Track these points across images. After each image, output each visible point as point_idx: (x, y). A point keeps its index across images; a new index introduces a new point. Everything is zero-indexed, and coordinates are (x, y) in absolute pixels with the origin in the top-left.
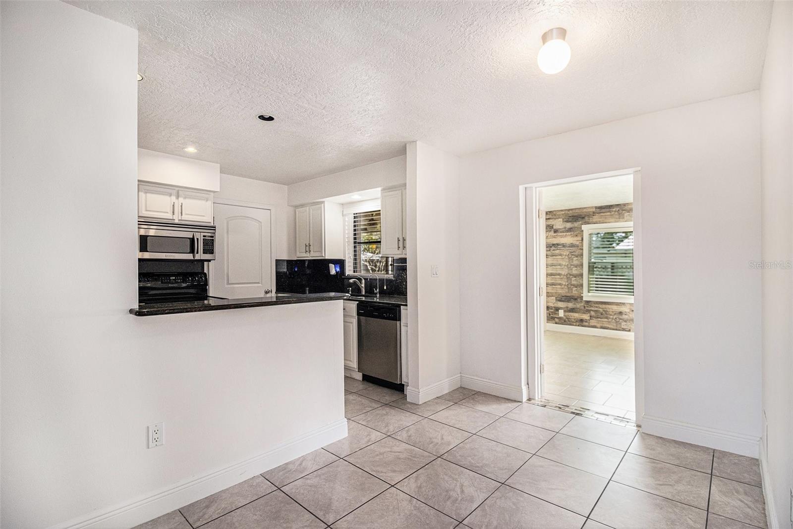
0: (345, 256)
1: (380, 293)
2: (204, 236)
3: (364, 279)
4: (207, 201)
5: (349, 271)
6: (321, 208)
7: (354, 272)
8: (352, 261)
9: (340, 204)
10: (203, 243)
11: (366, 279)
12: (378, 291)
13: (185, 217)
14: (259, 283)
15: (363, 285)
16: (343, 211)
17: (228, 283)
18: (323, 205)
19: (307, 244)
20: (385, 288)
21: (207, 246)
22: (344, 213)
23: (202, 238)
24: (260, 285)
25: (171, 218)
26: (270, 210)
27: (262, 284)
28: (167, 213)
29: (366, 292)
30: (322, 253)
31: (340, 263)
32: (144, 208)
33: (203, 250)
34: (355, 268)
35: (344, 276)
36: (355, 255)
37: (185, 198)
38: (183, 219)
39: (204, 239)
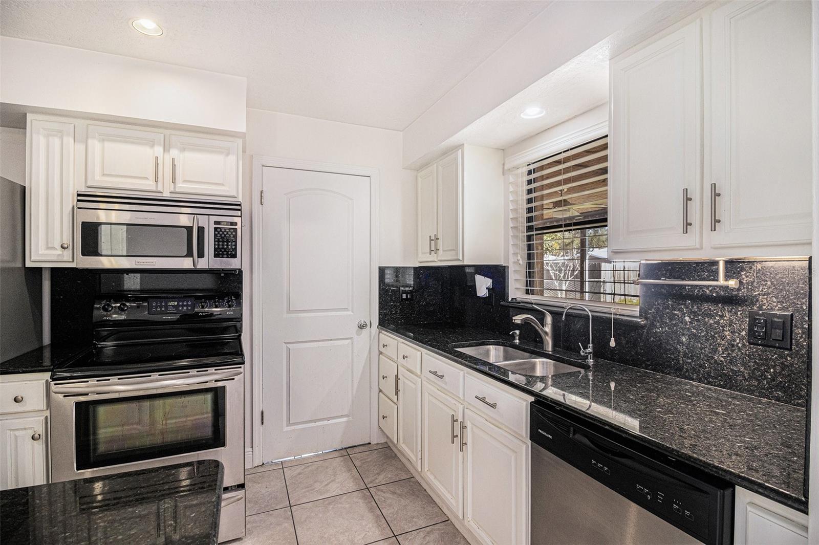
0: (507, 258)
1: (596, 355)
2: (216, 223)
3: (551, 312)
4: (228, 154)
5: (515, 290)
6: (456, 159)
7: (527, 292)
8: (523, 270)
9: (498, 149)
10: (215, 235)
11: (556, 315)
12: (590, 350)
13: (182, 186)
14: (346, 309)
15: (548, 329)
16: (504, 165)
17: (289, 311)
18: (460, 150)
19: (433, 238)
20: (612, 343)
21: (223, 242)
22: (506, 168)
23: (213, 226)
24: (350, 313)
25: (154, 189)
26: (369, 177)
27: (353, 312)
28: (147, 178)
29: (555, 345)
30: (457, 254)
31: (497, 273)
32: (98, 170)
33: (215, 250)
34: (529, 283)
35: (504, 300)
36: (530, 256)
37: (183, 150)
38: (177, 190)
39: (216, 229)
